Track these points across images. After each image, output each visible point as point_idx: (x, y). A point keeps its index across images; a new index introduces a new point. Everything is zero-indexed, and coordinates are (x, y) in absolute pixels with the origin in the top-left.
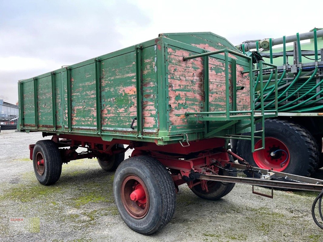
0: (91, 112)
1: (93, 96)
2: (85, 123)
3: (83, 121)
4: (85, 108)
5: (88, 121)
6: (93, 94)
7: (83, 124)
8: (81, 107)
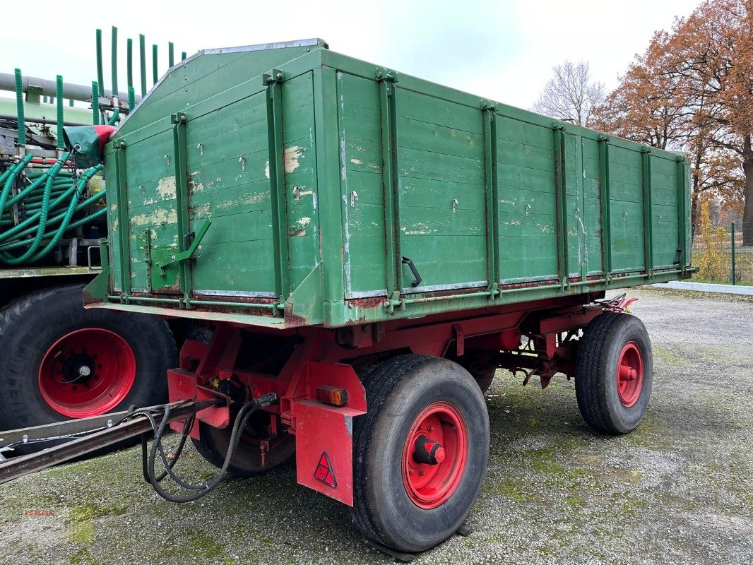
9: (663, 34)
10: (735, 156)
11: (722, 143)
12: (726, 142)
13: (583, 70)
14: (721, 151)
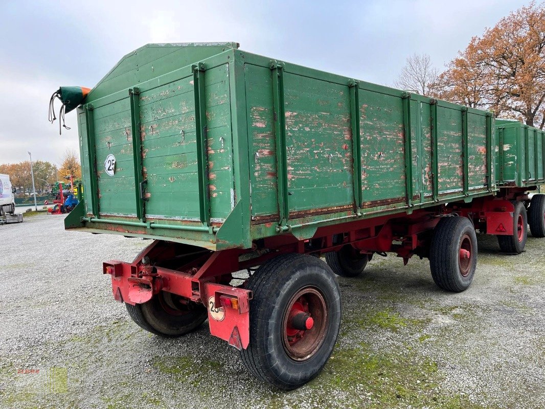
0: (455, 170)
1: (457, 150)
2: (450, 185)
3: (449, 183)
4: (450, 165)
5: (453, 182)
6: (457, 148)
7: (448, 186)
8: (446, 164)
9: (477, 39)
10: (519, 116)
11: (511, 108)
12: (513, 107)
13: (426, 61)
14: (510, 112)
